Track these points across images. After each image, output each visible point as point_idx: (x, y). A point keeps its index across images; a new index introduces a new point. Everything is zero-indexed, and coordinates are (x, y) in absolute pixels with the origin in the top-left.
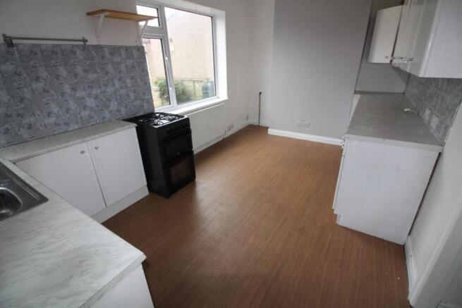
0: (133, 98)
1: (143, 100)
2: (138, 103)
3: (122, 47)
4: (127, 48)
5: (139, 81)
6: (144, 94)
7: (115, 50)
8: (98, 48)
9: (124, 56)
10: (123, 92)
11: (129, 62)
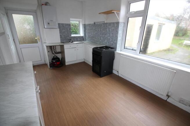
0: (111, 40)
1: (114, 42)
2: (112, 43)
3: (112, 23)
4: (113, 23)
5: (114, 35)
6: (115, 40)
7: (110, 24)
8: (107, 23)
9: (112, 26)
10: (109, 37)
11: (113, 28)
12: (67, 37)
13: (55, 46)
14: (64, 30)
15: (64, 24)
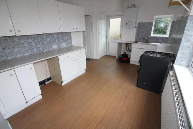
12: (145, 36)
13: (130, 44)
14: (143, 30)
15: (144, 23)
